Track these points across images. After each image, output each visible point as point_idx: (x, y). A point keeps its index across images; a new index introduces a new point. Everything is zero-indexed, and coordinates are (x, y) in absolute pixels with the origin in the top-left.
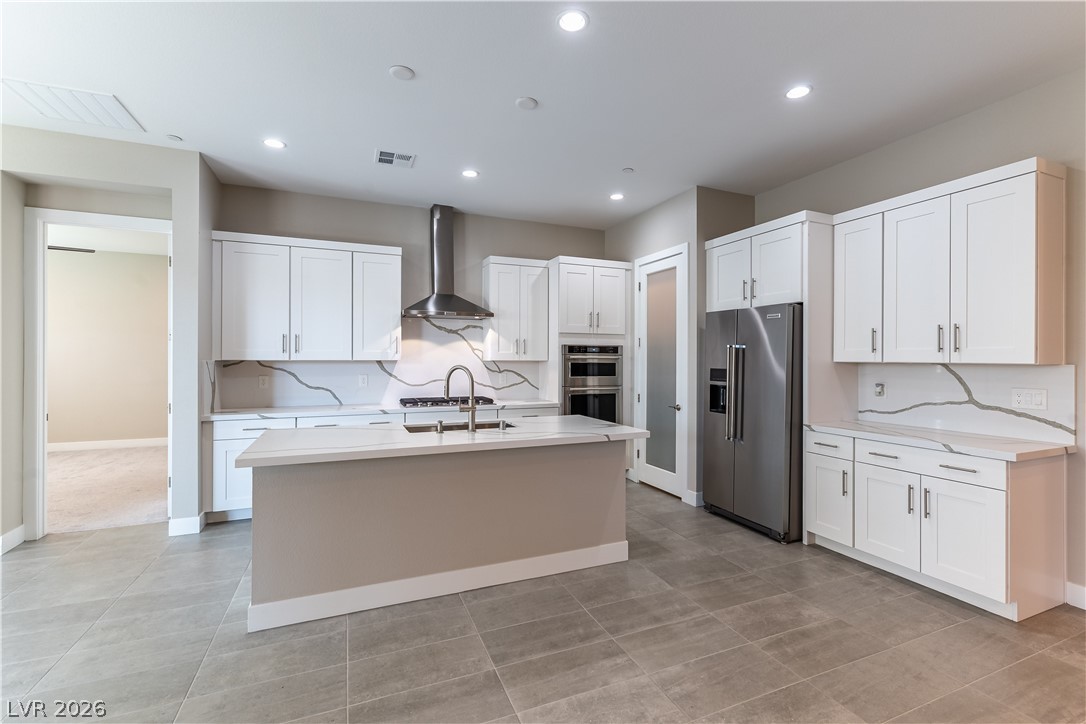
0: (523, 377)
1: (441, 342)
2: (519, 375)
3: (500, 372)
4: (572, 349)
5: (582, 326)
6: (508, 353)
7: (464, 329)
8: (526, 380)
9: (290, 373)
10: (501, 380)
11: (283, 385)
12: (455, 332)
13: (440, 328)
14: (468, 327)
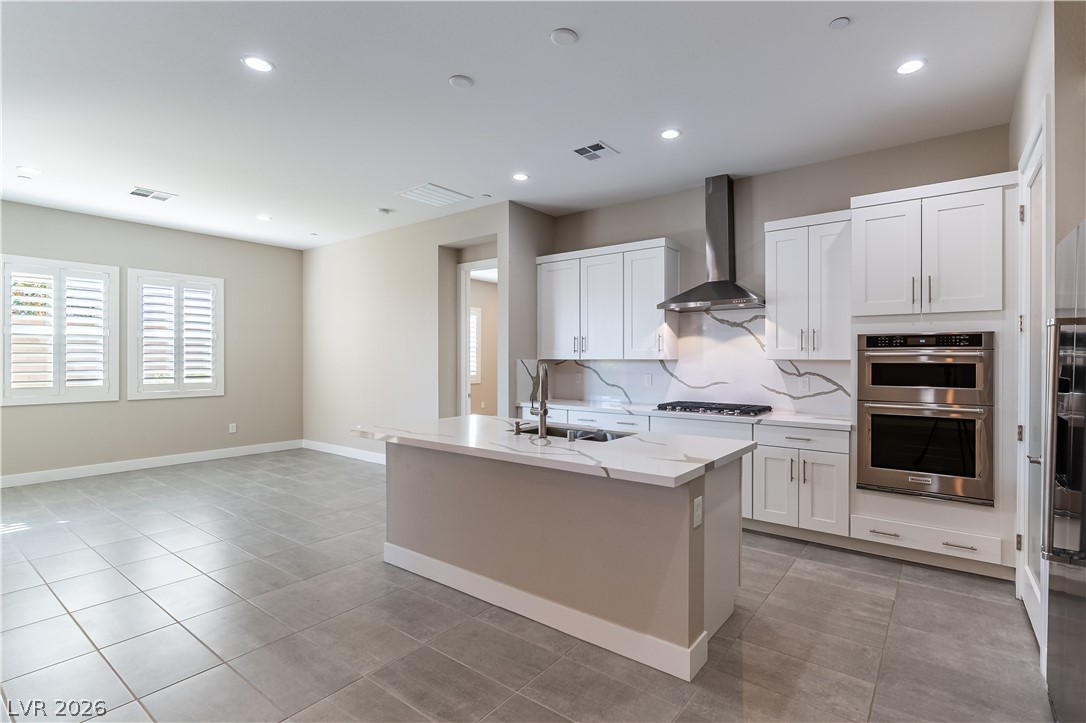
0: (836, 384)
1: (724, 338)
2: (829, 380)
3: (800, 375)
4: (873, 341)
5: (902, 303)
6: (791, 350)
7: (750, 321)
8: (840, 388)
9: (594, 371)
10: (801, 386)
11: (591, 380)
12: (740, 325)
13: (722, 321)
14: (756, 317)
